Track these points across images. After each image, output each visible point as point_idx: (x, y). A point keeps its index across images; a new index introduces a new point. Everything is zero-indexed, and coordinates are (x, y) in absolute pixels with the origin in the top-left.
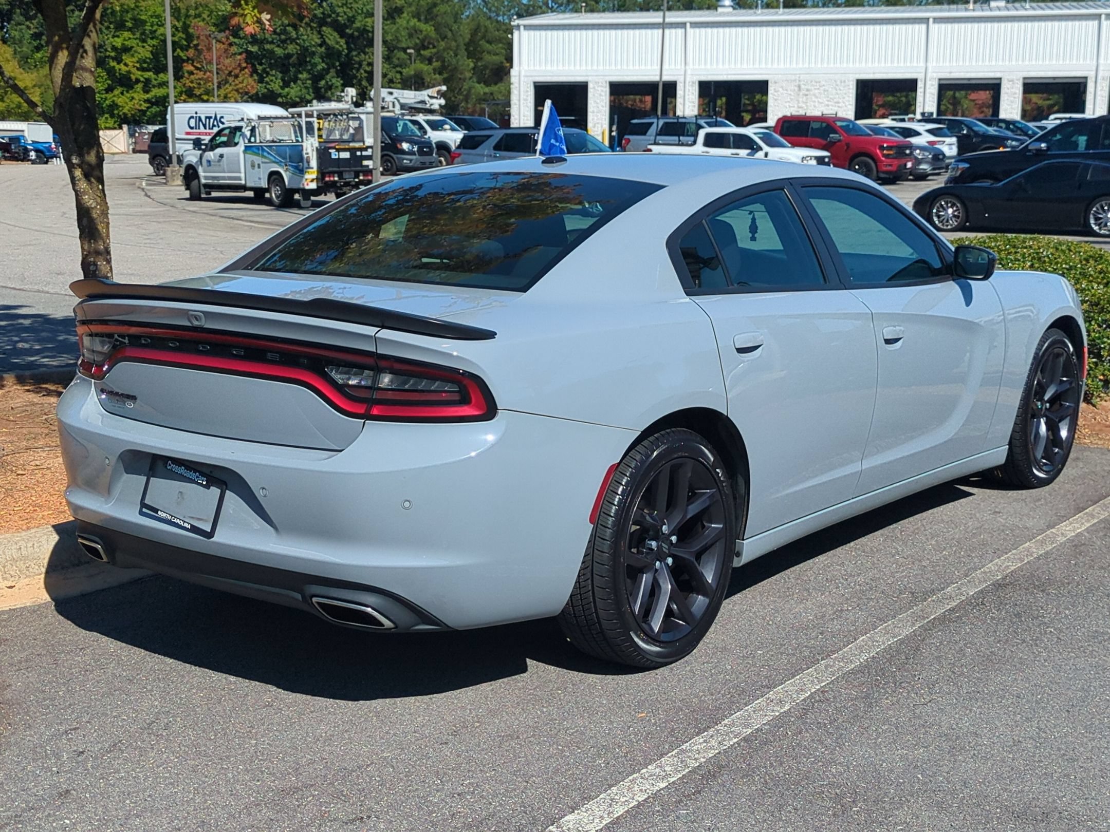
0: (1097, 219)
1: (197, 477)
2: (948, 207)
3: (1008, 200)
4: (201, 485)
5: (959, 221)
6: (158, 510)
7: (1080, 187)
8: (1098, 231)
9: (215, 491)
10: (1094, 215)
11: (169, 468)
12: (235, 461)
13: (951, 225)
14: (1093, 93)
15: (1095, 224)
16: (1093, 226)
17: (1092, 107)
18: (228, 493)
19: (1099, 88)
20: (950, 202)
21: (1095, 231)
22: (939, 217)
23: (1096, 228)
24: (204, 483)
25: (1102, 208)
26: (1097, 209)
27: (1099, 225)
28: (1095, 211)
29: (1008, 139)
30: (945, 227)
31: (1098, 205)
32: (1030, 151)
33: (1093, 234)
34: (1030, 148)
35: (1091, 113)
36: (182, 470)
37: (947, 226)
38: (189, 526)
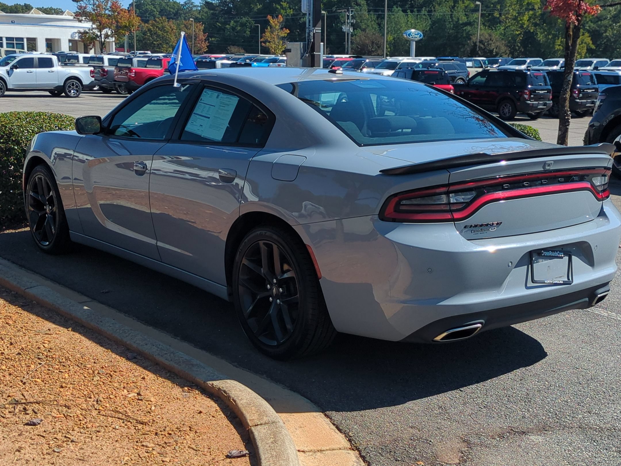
1: (559, 254)
4: (560, 258)
9: (566, 258)
11: (543, 254)
24: (563, 256)
36: (550, 253)
38: (562, 282)
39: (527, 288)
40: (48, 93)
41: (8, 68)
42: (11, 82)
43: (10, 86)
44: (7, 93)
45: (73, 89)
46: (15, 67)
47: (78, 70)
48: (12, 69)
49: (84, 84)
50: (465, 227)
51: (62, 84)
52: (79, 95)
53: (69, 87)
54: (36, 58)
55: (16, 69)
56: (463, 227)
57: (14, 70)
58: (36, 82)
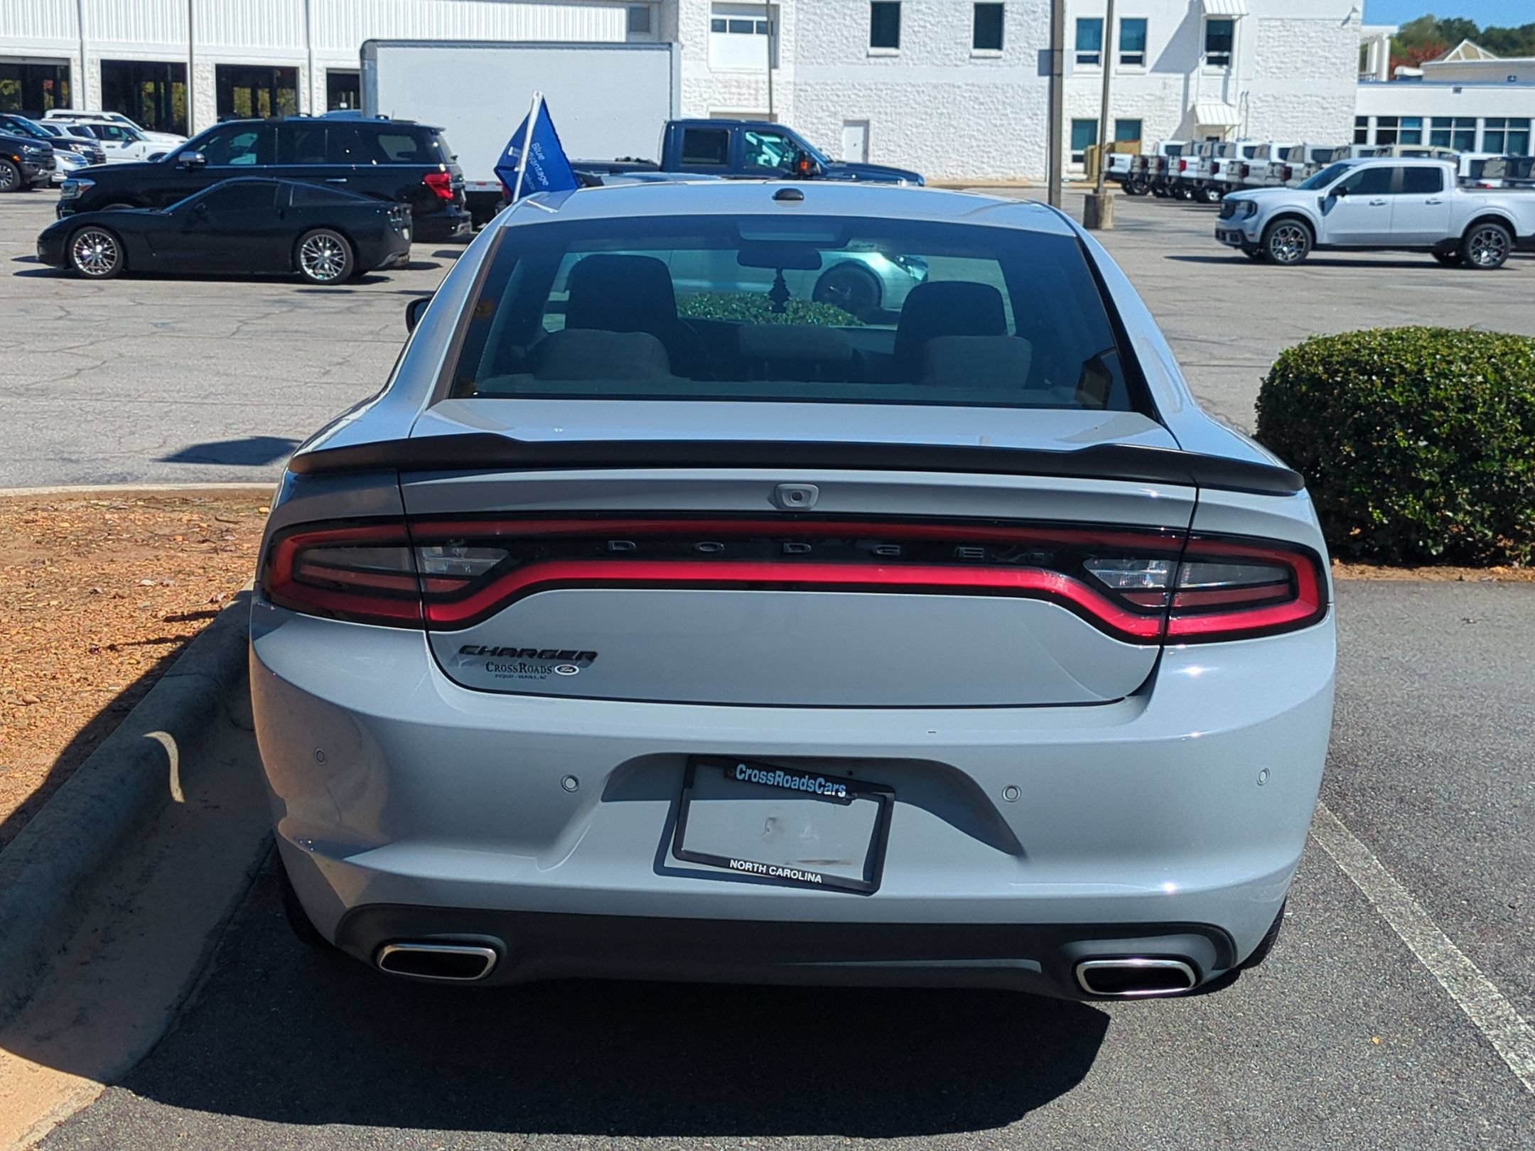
0: (309, 259)
1: (820, 785)
2: (95, 244)
3: (183, 232)
4: (835, 800)
5: (113, 263)
6: (729, 860)
7: (282, 216)
8: (313, 275)
9: (867, 809)
10: (305, 254)
11: (740, 777)
12: (945, 747)
13: (103, 270)
14: (80, 81)
15: (308, 266)
16: (306, 268)
17: (80, 100)
18: (899, 808)
19: (87, 75)
20: (99, 236)
21: (309, 276)
22: (82, 258)
23: (310, 272)
24: (842, 794)
25: (316, 244)
26: (309, 245)
27: (314, 268)
28: (306, 249)
29: (23, 143)
30: (94, 273)
31: (309, 241)
32: (181, 164)
33: (305, 279)
34: (181, 159)
35: (81, 108)
36: (779, 778)
37: (96, 270)
38: (819, 879)
39: (660, 869)
40: (1429, 258)
41: (1324, 193)
42: (1326, 229)
43: (1322, 239)
44: (1313, 255)
45: (1487, 248)
46: (1341, 191)
47: (1507, 198)
48: (1333, 195)
49: (1519, 233)
50: (464, 650)
51: (1459, 235)
52: (1503, 261)
53: (1479, 242)
54: (1399, 168)
55: (1343, 195)
56: (456, 651)
57: (1339, 198)
58: (1391, 227)
